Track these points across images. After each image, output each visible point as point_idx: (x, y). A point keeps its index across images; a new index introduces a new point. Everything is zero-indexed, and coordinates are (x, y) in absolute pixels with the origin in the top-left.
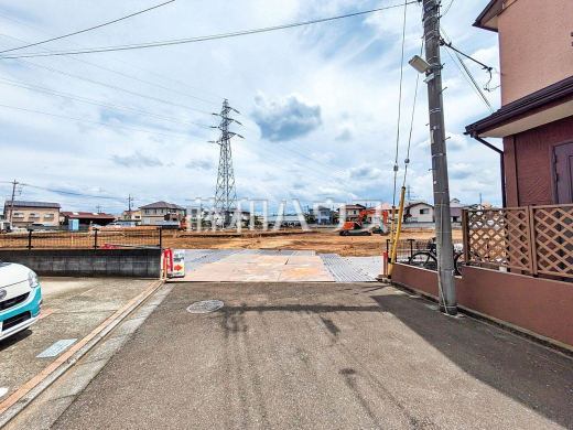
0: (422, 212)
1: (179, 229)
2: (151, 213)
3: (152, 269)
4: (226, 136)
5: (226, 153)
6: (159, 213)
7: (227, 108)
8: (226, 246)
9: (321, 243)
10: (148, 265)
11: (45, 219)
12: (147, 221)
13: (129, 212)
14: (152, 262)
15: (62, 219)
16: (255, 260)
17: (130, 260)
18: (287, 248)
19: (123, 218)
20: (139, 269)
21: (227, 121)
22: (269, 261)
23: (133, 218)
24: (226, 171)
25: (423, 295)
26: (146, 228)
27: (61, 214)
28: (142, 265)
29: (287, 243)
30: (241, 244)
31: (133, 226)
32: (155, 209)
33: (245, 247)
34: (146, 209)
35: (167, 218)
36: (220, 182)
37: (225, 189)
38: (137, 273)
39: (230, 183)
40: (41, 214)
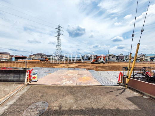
0: (113, 57)
1: (45, 61)
2: (37, 56)
3: (22, 79)
4: (59, 35)
5: (59, 39)
6: (39, 56)
7: (59, 27)
8: (58, 67)
9: (87, 66)
10: (20, 77)
11: (5, 57)
12: (36, 58)
13: (31, 56)
14: (22, 76)
15: (10, 57)
16: (67, 73)
17: (12, 75)
18: (77, 67)
19: (29, 58)
20: (16, 79)
21: (59, 30)
22: (72, 73)
23: (32, 57)
24: (59, 45)
25: (150, 97)
26: (35, 60)
27: (10, 56)
28: (17, 77)
29: (77, 66)
30: (62, 66)
31: (31, 60)
32: (38, 55)
33: (63, 67)
34: (35, 55)
35: (42, 57)
36: (57, 47)
37: (58, 50)
38: (15, 80)
39: (60, 48)
40: (4, 56)
